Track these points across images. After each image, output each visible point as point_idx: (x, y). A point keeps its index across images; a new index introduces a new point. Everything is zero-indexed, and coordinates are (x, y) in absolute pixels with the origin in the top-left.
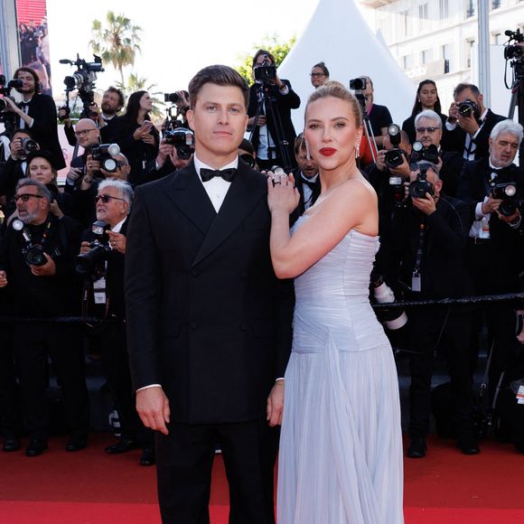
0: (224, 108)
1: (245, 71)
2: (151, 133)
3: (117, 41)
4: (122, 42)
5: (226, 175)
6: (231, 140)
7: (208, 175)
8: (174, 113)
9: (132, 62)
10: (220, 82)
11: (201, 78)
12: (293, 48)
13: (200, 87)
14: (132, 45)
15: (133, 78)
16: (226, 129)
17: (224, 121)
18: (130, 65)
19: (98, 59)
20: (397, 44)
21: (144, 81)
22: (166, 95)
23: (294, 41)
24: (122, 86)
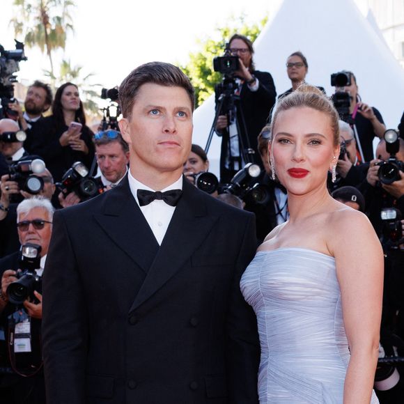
0: (170, 113)
1: (205, 59)
2: (81, 138)
3: (45, 19)
4: (51, 21)
5: (169, 197)
6: (180, 152)
7: (147, 197)
8: (113, 113)
9: (62, 44)
10: (164, 82)
11: (139, 78)
12: (264, 30)
13: (137, 89)
14: (64, 24)
15: (65, 65)
16: (173, 138)
17: (171, 128)
18: (60, 49)
19: (19, 46)
20: (394, 27)
21: (79, 69)
22: (104, 91)
23: (265, 21)
24: (51, 75)
